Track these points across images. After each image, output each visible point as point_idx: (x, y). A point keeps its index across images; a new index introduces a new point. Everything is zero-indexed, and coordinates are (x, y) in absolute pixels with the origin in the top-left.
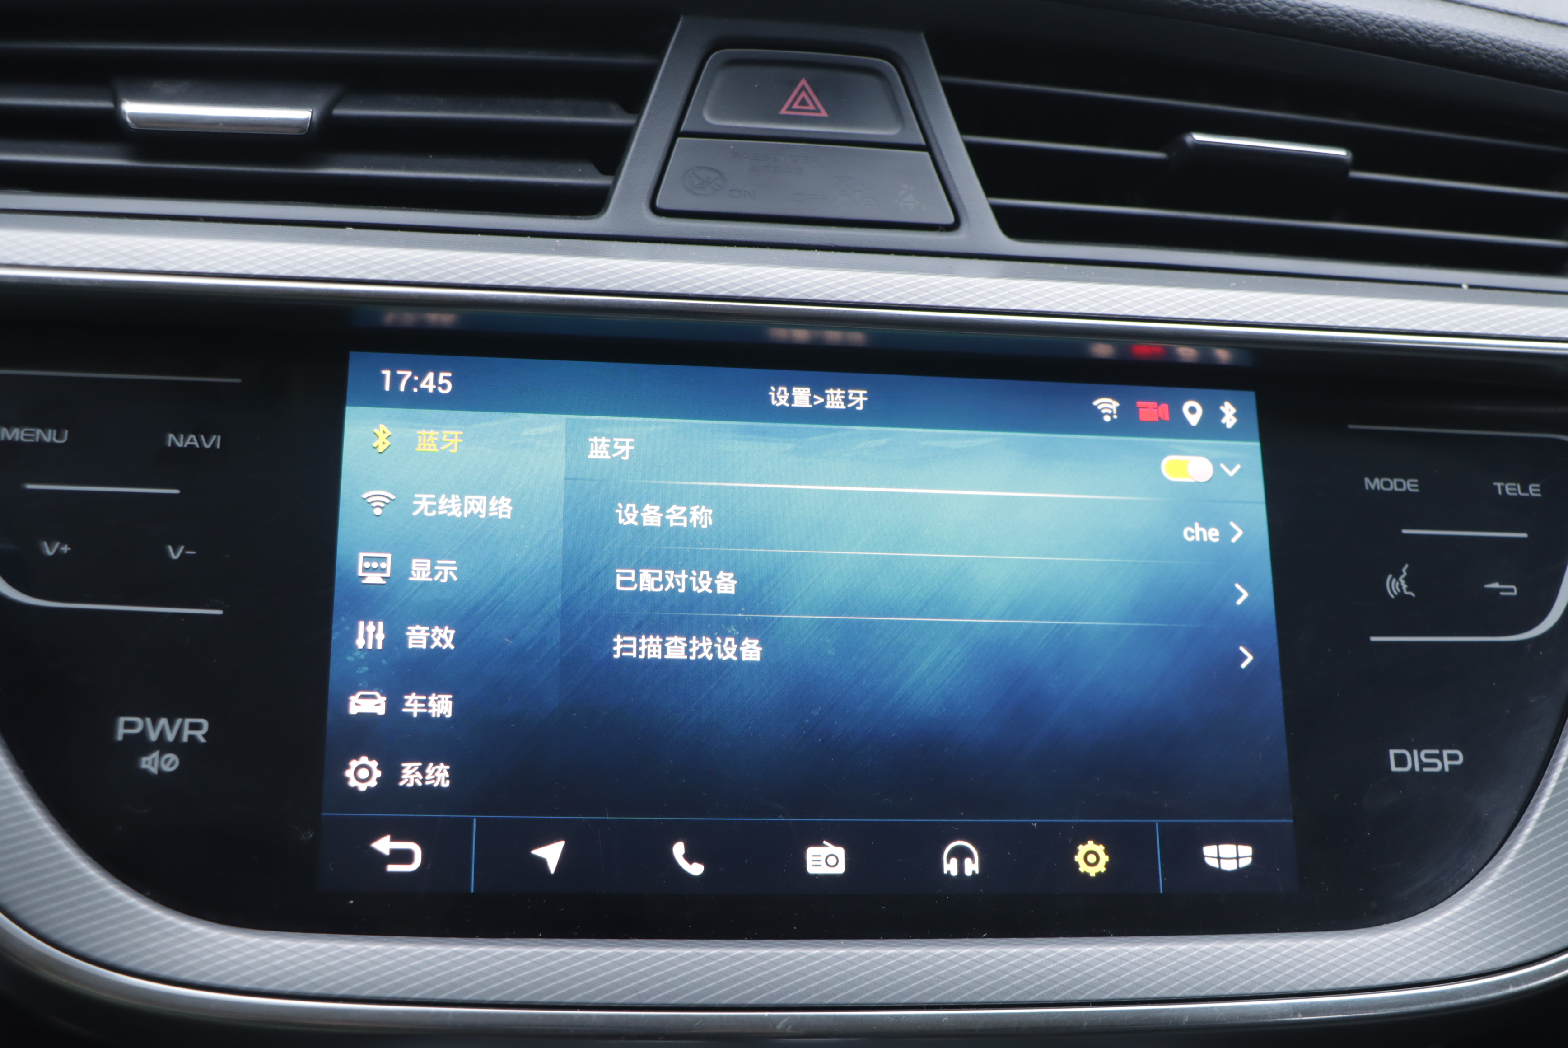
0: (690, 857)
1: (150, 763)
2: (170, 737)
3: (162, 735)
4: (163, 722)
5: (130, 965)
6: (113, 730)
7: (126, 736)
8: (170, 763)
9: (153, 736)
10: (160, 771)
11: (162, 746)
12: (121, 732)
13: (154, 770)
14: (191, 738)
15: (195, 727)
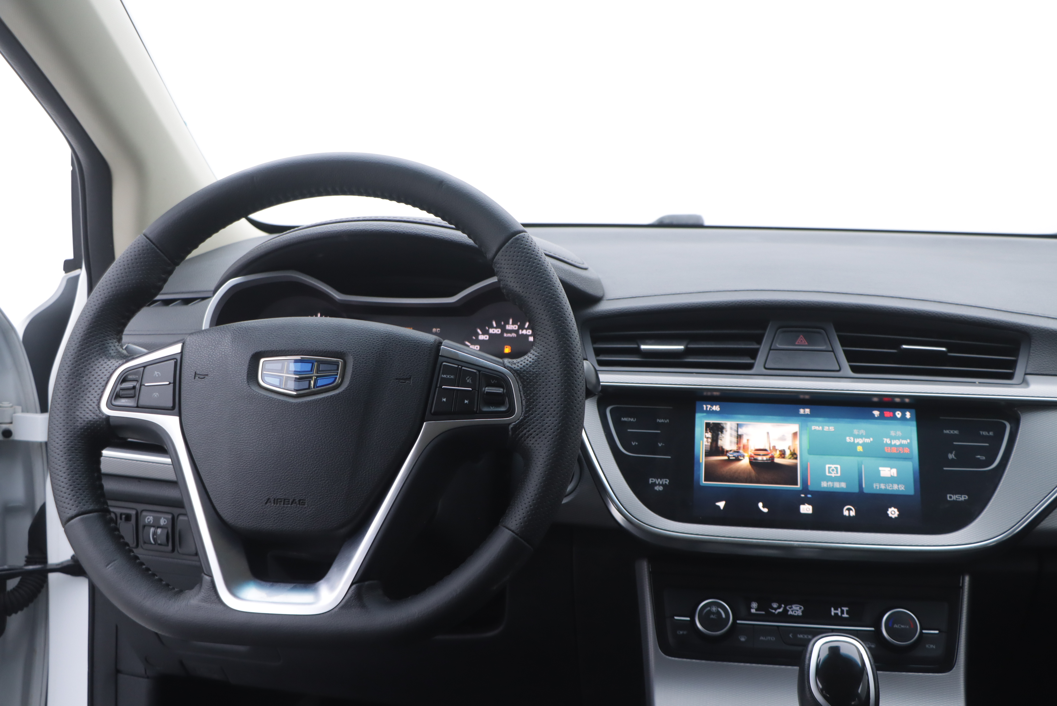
0: (764, 507)
1: (657, 488)
2: (661, 483)
3: (659, 483)
4: (659, 480)
5: (656, 526)
6: (649, 481)
7: (651, 483)
8: (661, 488)
9: (657, 483)
10: (659, 490)
11: (659, 485)
12: (650, 482)
13: (658, 490)
14: (665, 483)
15: (666, 481)
